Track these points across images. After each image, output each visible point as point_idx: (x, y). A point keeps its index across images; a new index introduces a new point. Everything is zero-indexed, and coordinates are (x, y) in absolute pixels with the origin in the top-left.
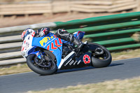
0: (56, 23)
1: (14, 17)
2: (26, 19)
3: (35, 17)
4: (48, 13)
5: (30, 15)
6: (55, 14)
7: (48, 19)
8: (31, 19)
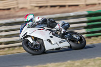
0: (88, 12)
1: (58, 7)
2: (67, 9)
3: (73, 7)
4: (82, 5)
5: (69, 6)
6: (87, 5)
7: (83, 8)
8: (70, 9)
